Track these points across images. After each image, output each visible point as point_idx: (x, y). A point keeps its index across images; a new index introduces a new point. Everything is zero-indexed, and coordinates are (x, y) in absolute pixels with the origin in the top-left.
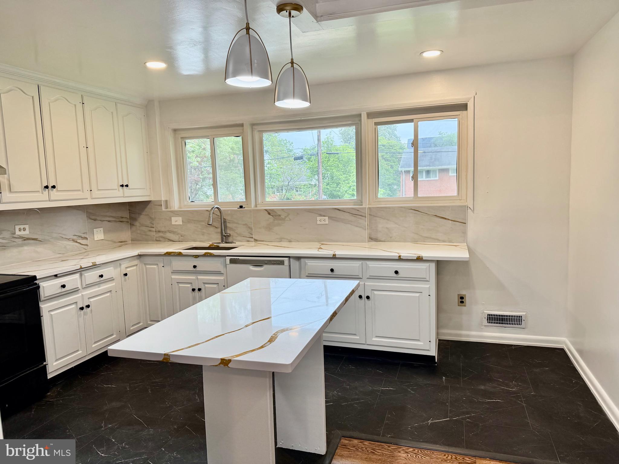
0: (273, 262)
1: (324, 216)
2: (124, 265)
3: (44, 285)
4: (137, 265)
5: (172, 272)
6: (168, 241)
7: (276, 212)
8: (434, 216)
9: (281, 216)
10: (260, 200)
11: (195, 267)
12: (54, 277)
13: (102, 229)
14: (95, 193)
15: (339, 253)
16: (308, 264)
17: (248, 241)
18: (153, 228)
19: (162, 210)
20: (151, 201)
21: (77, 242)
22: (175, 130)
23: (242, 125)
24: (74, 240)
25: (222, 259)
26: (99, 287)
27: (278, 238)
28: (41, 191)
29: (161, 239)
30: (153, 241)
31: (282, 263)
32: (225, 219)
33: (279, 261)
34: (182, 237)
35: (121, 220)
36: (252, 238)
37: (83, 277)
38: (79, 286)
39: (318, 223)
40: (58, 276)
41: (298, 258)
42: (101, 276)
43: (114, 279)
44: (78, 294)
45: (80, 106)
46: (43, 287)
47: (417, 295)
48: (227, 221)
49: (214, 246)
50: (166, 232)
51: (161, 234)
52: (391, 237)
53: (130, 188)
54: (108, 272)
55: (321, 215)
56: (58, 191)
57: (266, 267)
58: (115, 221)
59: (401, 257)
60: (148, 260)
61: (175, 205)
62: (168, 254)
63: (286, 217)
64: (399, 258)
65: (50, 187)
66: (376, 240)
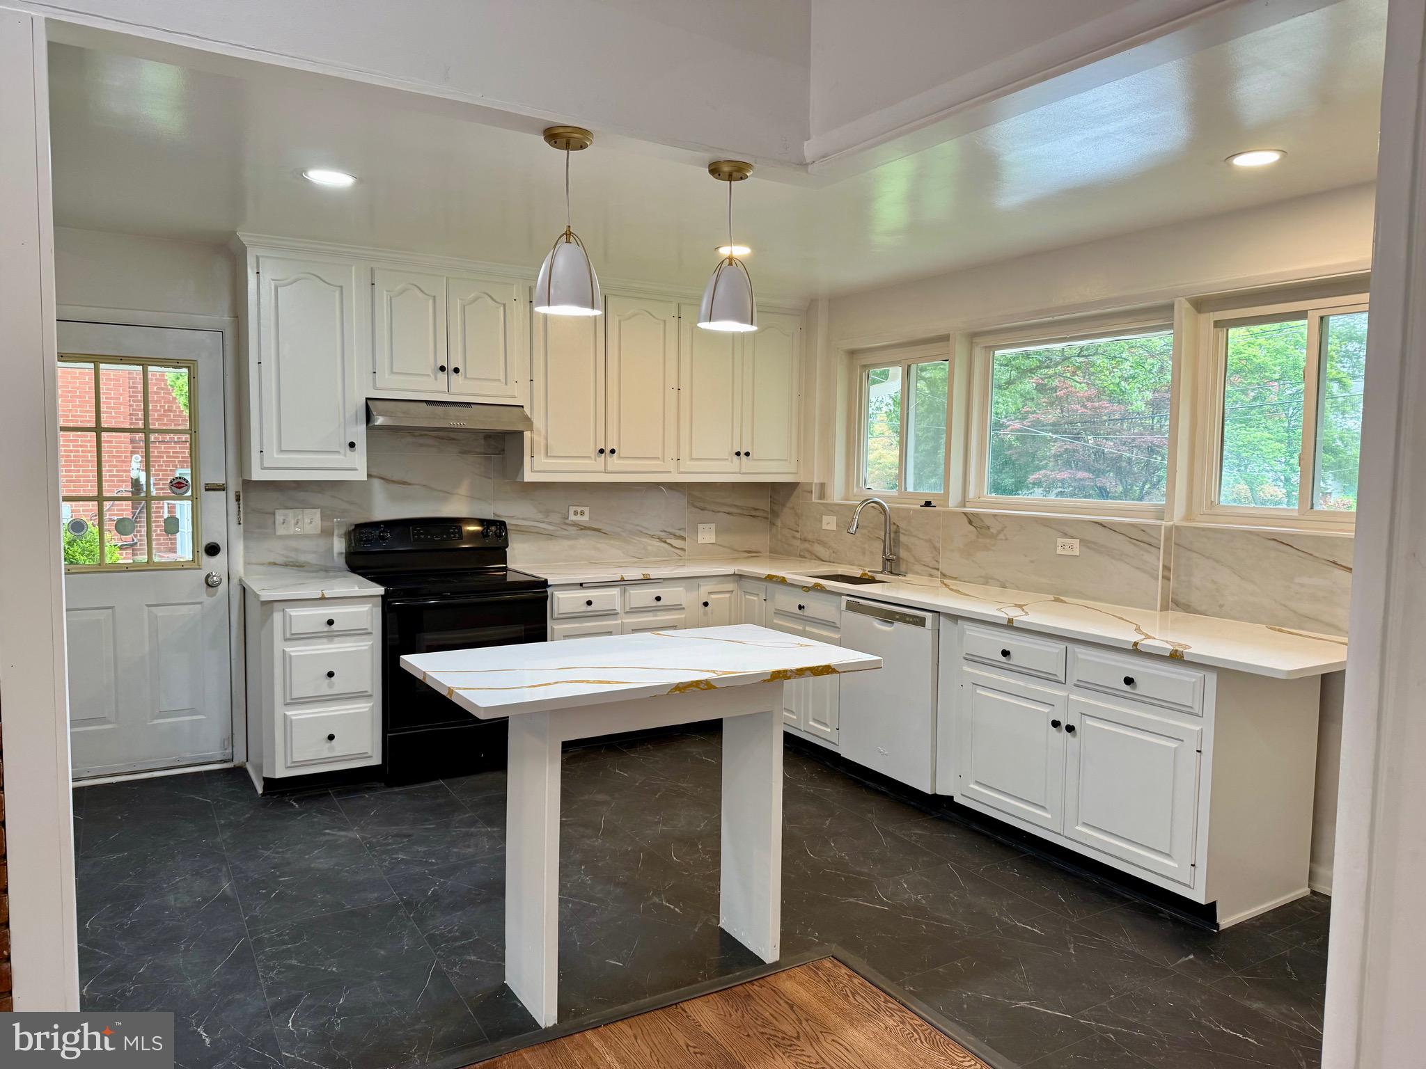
0: (908, 619)
1: (1072, 537)
2: (706, 588)
3: (560, 596)
4: (732, 591)
6: (815, 559)
7: (982, 521)
8: (1324, 561)
9: (991, 530)
10: (972, 494)
11: (801, 607)
12: (579, 587)
13: (713, 526)
14: (687, 465)
15: (1020, 617)
16: (967, 633)
17: (931, 576)
18: (798, 532)
19: (812, 500)
20: (799, 483)
21: (665, 542)
22: (852, 353)
23: (945, 338)
24: (660, 539)
25: (836, 598)
26: (654, 616)
27: (981, 577)
28: (593, 457)
29: (807, 555)
30: (796, 556)
31: (921, 622)
32: (898, 526)
33: (918, 617)
34: (834, 555)
35: (754, 513)
36: (938, 569)
37: (627, 594)
38: (618, 608)
39: (1059, 551)
40: (584, 585)
41: (955, 618)
42: (658, 599)
43: (684, 609)
44: (616, 620)
45: (672, 324)
46: (558, 598)
47: (1173, 745)
48: (901, 531)
49: (867, 577)
50: (813, 542)
51: (807, 545)
53: (755, 458)
54: (671, 594)
55: (1066, 535)
56: (620, 457)
57: (897, 624)
58: (741, 514)
59: (1138, 647)
60: (748, 584)
61: (836, 494)
62: (770, 578)
63: (999, 532)
64: (1134, 647)
65: (607, 451)
66: (1187, 608)
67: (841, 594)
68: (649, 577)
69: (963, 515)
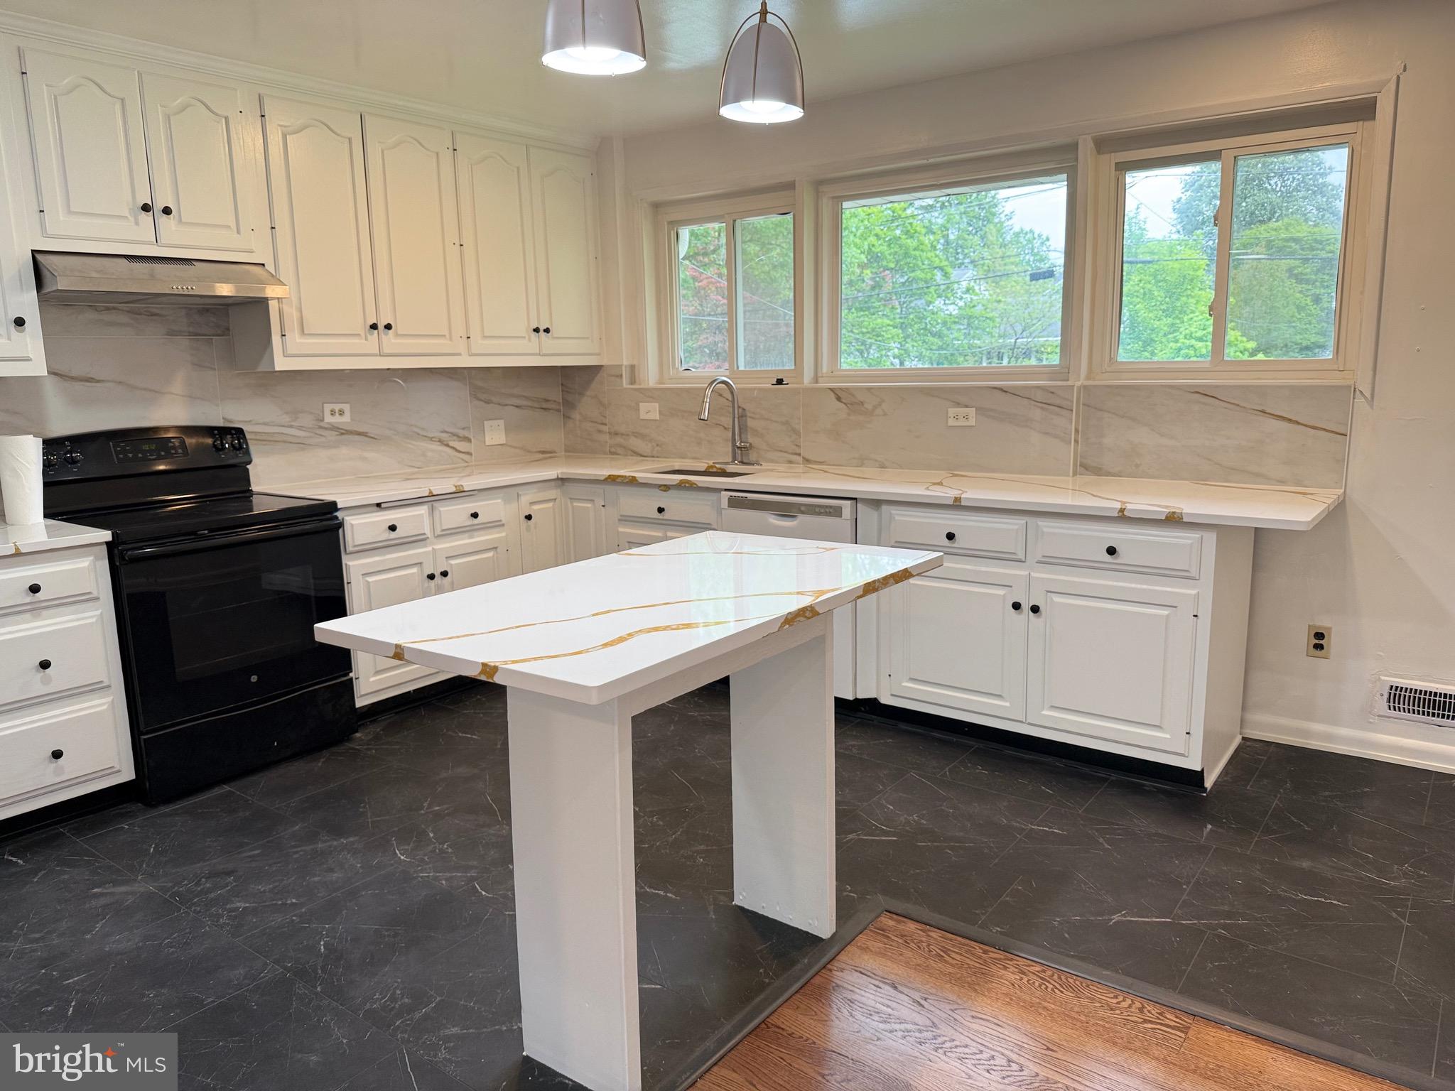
0: (817, 510)
1: (967, 406)
2: (527, 496)
3: (353, 522)
4: (555, 499)
5: (619, 520)
6: (632, 456)
7: (853, 395)
8: (1257, 412)
9: (866, 405)
10: (825, 369)
11: (661, 510)
12: (376, 508)
13: (501, 422)
14: (478, 344)
15: (972, 494)
16: (897, 518)
17: (790, 462)
18: (605, 424)
19: (622, 386)
20: (602, 366)
21: (447, 445)
22: (656, 206)
23: (790, 186)
24: (440, 441)
25: (713, 497)
26: (471, 537)
27: (854, 458)
28: (363, 334)
29: (619, 450)
30: (605, 453)
31: (837, 512)
32: (744, 409)
33: (831, 507)
34: (658, 448)
35: (544, 405)
36: (799, 455)
37: (436, 514)
38: (427, 531)
39: (951, 422)
40: (383, 505)
41: (876, 503)
42: (475, 515)
43: (503, 525)
44: (425, 546)
45: (447, 156)
46: (352, 525)
47: (1165, 612)
48: (749, 414)
49: (715, 470)
50: (628, 435)
51: (619, 440)
52: (1137, 466)
53: (555, 336)
54: (490, 508)
55: (958, 404)
56: (397, 335)
57: (801, 518)
58: (531, 407)
59: (1125, 513)
60: (574, 489)
61: (651, 377)
62: (612, 480)
63: (875, 407)
64: (1121, 514)
65: (381, 327)
66: (1098, 471)
67: (719, 490)
68: (462, 489)
69: (829, 391)
